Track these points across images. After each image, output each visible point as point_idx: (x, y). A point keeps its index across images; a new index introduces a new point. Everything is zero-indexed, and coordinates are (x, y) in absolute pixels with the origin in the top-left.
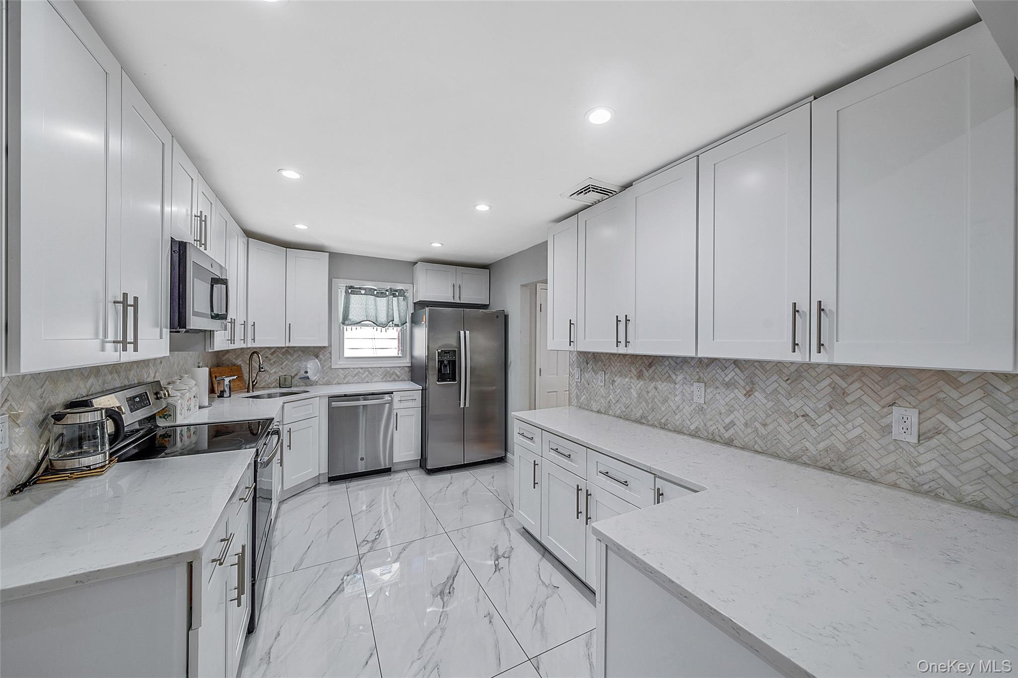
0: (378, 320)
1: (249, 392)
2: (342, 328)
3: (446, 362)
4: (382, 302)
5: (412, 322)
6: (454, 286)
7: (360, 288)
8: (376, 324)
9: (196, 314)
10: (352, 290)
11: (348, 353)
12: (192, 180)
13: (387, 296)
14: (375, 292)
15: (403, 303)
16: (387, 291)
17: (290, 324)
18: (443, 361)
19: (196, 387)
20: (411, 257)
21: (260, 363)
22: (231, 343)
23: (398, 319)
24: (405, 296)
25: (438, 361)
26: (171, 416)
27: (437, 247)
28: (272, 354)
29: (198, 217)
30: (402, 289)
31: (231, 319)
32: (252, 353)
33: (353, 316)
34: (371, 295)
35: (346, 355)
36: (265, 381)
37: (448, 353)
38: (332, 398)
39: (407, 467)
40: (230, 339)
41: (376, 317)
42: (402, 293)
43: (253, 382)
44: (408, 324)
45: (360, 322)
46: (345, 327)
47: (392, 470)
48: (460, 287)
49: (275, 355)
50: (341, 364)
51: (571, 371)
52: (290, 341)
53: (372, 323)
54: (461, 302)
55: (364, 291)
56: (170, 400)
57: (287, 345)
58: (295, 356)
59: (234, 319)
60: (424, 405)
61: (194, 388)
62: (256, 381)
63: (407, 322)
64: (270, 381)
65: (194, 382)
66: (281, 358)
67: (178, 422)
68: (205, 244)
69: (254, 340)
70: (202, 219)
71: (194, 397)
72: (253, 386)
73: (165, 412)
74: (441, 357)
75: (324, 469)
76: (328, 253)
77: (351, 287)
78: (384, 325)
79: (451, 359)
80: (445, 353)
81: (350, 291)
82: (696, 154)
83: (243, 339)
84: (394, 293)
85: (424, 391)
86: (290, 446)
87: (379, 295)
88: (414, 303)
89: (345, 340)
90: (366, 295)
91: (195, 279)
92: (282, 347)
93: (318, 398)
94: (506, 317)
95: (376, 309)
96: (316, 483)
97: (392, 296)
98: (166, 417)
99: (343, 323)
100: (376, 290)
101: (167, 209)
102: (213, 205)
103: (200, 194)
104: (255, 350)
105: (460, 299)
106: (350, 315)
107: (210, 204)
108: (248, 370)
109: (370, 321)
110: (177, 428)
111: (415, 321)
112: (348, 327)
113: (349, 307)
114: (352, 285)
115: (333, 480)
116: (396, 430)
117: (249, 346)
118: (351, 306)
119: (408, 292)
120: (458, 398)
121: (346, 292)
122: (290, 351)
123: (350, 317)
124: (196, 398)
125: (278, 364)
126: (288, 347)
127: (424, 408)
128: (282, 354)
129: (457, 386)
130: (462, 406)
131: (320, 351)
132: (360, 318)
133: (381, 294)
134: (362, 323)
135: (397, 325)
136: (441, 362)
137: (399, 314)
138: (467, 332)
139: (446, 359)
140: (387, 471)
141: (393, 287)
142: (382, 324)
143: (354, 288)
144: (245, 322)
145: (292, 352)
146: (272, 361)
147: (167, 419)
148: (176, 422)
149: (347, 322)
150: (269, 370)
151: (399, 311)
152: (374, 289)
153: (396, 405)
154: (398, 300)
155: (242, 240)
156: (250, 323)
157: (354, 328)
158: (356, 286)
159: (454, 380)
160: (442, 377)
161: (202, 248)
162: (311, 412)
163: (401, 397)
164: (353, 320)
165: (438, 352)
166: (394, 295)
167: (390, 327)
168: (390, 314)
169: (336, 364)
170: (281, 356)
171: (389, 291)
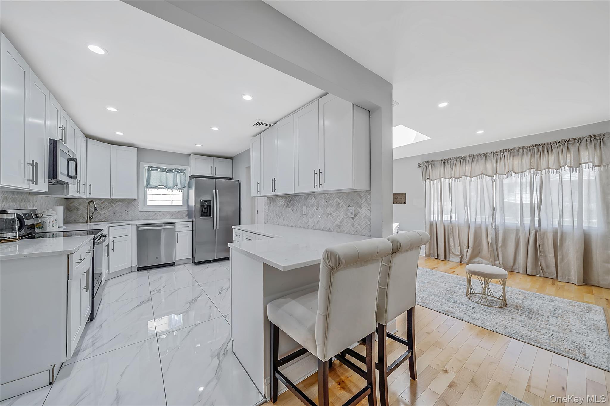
0: (168, 185)
1: (88, 223)
2: (145, 189)
3: (205, 206)
4: (171, 175)
5: (188, 187)
6: (212, 168)
7: (157, 168)
8: (167, 187)
9: (62, 174)
10: (152, 169)
11: (149, 203)
12: (58, 110)
13: (173, 172)
14: (166, 170)
15: (183, 177)
16: (173, 169)
17: (113, 186)
18: (204, 206)
19: (56, 215)
20: (187, 152)
21: (95, 207)
22: (78, 193)
23: (180, 185)
24: (184, 173)
25: (201, 206)
26: (43, 227)
27: (199, 147)
28: (102, 203)
29: (61, 128)
30: (182, 169)
31: (78, 180)
32: (89, 202)
33: (152, 183)
34: (164, 172)
35: (148, 204)
36: (98, 218)
37: (207, 201)
38: (138, 226)
39: (184, 262)
40: (77, 190)
41: (167, 183)
42: (182, 171)
43: (90, 218)
44: (186, 188)
45: (157, 187)
46: (148, 190)
47: (175, 264)
48: (215, 168)
49: (104, 204)
50: (146, 209)
51: (265, 207)
52: (113, 196)
53: (164, 187)
54: (216, 176)
55: (159, 169)
56: (43, 219)
57: (112, 197)
58: (117, 204)
59: (79, 181)
60: (193, 230)
61: (55, 216)
62: (92, 217)
63: (185, 187)
64: (100, 218)
65: (56, 213)
66: (108, 205)
67: (48, 231)
68: (65, 141)
69: (91, 194)
70: (63, 129)
71: (56, 220)
72: (90, 220)
73: (40, 225)
74: (203, 204)
75: (135, 263)
76: (137, 148)
77: (151, 167)
78: (172, 188)
79: (208, 205)
80: (205, 202)
81: (151, 169)
82: (293, 113)
83: (84, 192)
84: (177, 171)
85: (193, 222)
86: (113, 250)
87: (169, 172)
88: (190, 177)
89: (148, 195)
90: (161, 171)
91: (61, 157)
92: (108, 199)
93: (130, 225)
94: (240, 184)
95: (167, 179)
96: (130, 271)
97: (176, 173)
98: (41, 228)
99: (147, 187)
100: (167, 169)
101: (47, 123)
102: (68, 122)
103: (62, 117)
104: (92, 200)
105: (215, 175)
106: (151, 182)
107: (66, 121)
108: (87, 211)
109: (163, 186)
110: (47, 233)
111: (189, 186)
112: (150, 189)
113: (150, 178)
114: (152, 166)
115: (140, 269)
116: (178, 242)
117: (88, 197)
118: (152, 177)
119: (186, 170)
120: (213, 226)
121: (148, 170)
122: (113, 202)
123: (151, 183)
124: (57, 221)
125: (105, 208)
126: (112, 199)
127: (193, 231)
128: (108, 203)
129: (212, 218)
130: (215, 229)
131: (132, 202)
132: (157, 184)
133: (170, 171)
134: (158, 187)
135: (180, 189)
136: (202, 206)
137: (181, 182)
138: (217, 191)
139: (205, 205)
140: (173, 264)
141: (177, 168)
142: (170, 187)
143: (153, 168)
144: (85, 183)
145: (115, 202)
146: (102, 207)
147: (41, 229)
148: (46, 230)
149: (148, 186)
150: (101, 212)
151: (181, 181)
152: (165, 168)
153: (177, 229)
154: (180, 174)
155: (84, 139)
156: (88, 185)
157: (153, 190)
158: (154, 167)
159: (210, 216)
160: (203, 214)
161: (63, 143)
162: (126, 232)
163: (180, 225)
164: (152, 185)
165: (201, 201)
166: (178, 172)
167: (175, 189)
168: (175, 182)
169: (142, 209)
170: (108, 204)
171: (175, 170)
